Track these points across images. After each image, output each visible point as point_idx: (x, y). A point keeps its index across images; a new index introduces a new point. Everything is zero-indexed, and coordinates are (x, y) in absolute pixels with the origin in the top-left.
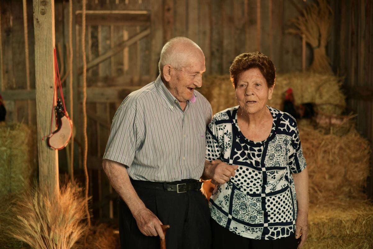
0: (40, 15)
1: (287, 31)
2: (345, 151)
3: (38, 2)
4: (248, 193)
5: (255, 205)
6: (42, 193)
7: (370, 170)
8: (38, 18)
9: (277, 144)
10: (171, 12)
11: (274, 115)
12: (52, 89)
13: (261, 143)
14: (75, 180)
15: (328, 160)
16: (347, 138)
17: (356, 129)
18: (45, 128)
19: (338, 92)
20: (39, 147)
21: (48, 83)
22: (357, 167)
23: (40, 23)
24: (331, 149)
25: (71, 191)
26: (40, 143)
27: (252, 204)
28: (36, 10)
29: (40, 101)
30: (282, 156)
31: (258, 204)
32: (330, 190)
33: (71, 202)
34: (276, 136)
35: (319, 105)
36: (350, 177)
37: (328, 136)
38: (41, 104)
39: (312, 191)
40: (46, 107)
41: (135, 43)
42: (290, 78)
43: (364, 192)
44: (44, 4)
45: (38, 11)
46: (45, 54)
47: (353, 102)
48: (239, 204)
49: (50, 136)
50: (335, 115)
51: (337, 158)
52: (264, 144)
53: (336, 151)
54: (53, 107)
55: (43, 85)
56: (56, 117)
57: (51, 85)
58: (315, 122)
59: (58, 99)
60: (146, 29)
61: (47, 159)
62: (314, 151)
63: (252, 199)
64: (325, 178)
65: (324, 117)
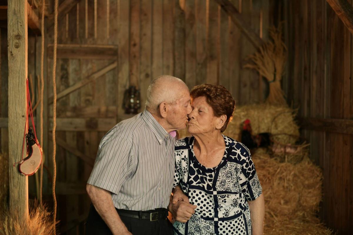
0: (14, 48)
1: (244, 66)
2: (299, 178)
3: (12, 36)
4: (202, 217)
5: (208, 228)
6: (12, 217)
7: (323, 196)
8: (12, 51)
9: (228, 171)
10: (137, 47)
11: (227, 144)
12: (24, 118)
13: (212, 169)
14: (43, 205)
15: (283, 187)
16: (301, 166)
17: (309, 157)
18: (17, 154)
19: (292, 123)
20: (10, 173)
21: (20, 112)
22: (310, 193)
23: (14, 55)
24: (286, 176)
25: (40, 215)
26: (11, 169)
27: (205, 226)
28: (10, 43)
29: (12, 129)
30: (231, 182)
31: (211, 227)
32: (285, 215)
33: (40, 226)
34: (227, 163)
35: (275, 135)
36: (303, 202)
37: (283, 164)
38: (13, 132)
39: (268, 216)
40: (18, 135)
41: (103, 76)
42: (247, 110)
43: (317, 217)
44: (18, 38)
45: (12, 44)
46: (18, 85)
47: (306, 132)
48: (194, 227)
49: (21, 163)
50: (289, 145)
51: (292, 185)
52: (216, 170)
53: (291, 178)
54: (25, 135)
55: (15, 114)
56: (27, 144)
57: (23, 114)
58: (271, 151)
59: (29, 127)
60: (113, 63)
61: (18, 184)
62: (270, 178)
63: (206, 222)
64: (280, 204)
65: (279, 146)
